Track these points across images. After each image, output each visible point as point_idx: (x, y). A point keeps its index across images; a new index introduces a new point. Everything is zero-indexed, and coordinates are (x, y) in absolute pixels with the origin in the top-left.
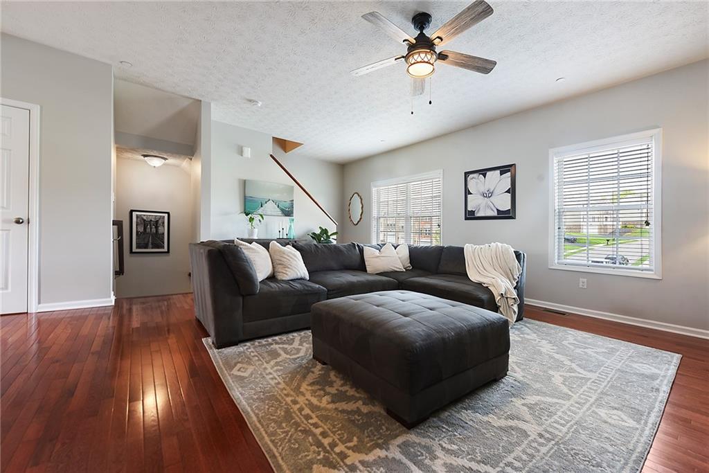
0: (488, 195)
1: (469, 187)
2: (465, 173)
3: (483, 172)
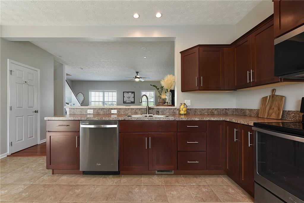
0: (129, 98)
1: (124, 95)
2: (123, 92)
3: (128, 92)
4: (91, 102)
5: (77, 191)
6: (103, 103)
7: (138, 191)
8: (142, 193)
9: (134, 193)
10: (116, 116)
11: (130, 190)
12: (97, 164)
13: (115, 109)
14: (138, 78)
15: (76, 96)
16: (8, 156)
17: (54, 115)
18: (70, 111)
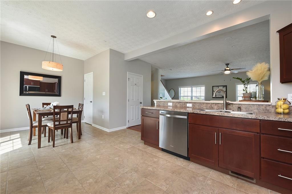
1: (214, 90)
2: (213, 86)
3: (218, 86)
4: (181, 96)
5: (155, 160)
6: (191, 97)
7: (202, 179)
8: (205, 183)
9: (197, 180)
10: (191, 109)
11: (194, 176)
12: (171, 146)
13: (190, 103)
14: (228, 70)
15: (169, 92)
16: (127, 128)
17: (151, 105)
18: (157, 103)
